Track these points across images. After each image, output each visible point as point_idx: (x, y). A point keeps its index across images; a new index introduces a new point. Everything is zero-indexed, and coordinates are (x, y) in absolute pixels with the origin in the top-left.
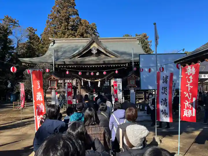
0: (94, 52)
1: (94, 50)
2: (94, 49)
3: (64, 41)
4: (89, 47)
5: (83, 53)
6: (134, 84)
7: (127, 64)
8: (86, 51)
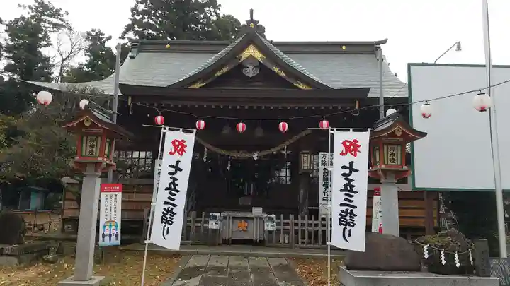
0: (251, 72)
1: (251, 68)
2: (252, 64)
3: (168, 47)
4: (236, 57)
5: (218, 74)
6: (399, 163)
7: (358, 102)
8: (225, 69)
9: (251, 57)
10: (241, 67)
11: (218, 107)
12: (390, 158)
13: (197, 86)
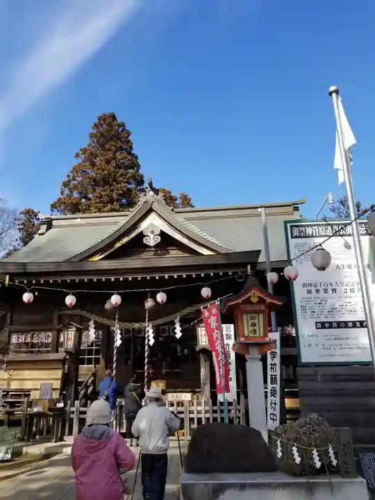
0: (152, 240)
1: (152, 236)
2: (152, 232)
3: (78, 220)
4: (135, 225)
5: (118, 245)
6: (262, 335)
7: (249, 267)
8: (125, 240)
9: (152, 225)
10: (141, 235)
11: (117, 280)
12: (251, 328)
13: (97, 258)
